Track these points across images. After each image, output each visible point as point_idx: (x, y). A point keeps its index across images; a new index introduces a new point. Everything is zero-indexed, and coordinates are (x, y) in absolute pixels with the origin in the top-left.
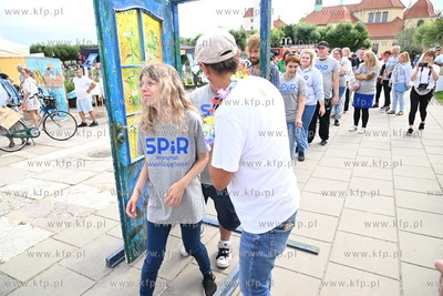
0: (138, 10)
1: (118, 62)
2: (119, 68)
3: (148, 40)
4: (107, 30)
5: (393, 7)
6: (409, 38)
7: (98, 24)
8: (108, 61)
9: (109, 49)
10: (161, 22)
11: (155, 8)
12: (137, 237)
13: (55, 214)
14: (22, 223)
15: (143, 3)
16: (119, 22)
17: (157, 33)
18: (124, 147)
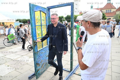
0: (40, 11)
1: (35, 24)
2: (35, 26)
3: (42, 18)
4: (32, 16)
5: (113, 8)
6: (117, 17)
7: (30, 15)
8: (32, 24)
9: (33, 21)
10: (46, 14)
11: (44, 10)
12: (39, 72)
13: (17, 64)
14: (8, 66)
15: (41, 9)
16: (35, 14)
17: (45, 17)
18: (36, 47)
